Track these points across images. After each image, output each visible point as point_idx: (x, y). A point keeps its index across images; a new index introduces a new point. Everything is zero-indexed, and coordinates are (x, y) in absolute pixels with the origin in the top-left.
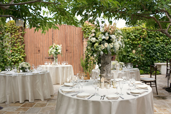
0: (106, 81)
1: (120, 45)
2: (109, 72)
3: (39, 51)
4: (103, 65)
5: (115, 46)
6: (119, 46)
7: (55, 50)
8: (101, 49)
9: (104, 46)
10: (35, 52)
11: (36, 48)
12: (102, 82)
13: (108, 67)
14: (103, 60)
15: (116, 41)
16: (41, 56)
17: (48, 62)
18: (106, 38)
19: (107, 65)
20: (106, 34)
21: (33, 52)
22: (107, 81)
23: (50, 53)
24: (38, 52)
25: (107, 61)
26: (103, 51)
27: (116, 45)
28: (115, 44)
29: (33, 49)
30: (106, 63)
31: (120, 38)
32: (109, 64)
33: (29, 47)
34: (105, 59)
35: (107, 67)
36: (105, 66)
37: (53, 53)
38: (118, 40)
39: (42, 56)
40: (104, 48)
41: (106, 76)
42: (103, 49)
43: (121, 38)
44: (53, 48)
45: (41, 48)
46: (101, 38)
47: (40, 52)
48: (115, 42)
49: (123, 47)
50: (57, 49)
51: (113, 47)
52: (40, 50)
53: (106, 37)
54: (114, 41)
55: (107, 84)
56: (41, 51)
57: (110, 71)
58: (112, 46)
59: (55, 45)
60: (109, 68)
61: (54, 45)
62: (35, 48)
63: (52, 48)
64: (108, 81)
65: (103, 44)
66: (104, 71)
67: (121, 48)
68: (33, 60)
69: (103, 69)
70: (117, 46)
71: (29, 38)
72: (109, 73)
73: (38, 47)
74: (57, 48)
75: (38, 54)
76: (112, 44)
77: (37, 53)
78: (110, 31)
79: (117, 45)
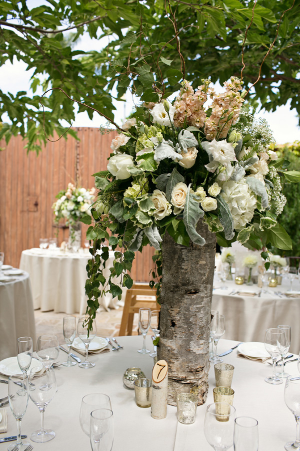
0: (181, 375)
1: (259, 198)
2: (198, 332)
3: (36, 205)
4: (171, 295)
5: (230, 200)
6: (255, 201)
7: (71, 206)
8: (148, 217)
9: (169, 198)
10: (25, 208)
11: (29, 195)
12: (158, 388)
13: (193, 308)
14: (169, 269)
15: (238, 177)
16: (40, 221)
17: (48, 242)
18: (179, 156)
19: (187, 299)
20: (181, 137)
21: (19, 209)
22: (185, 379)
23: (56, 213)
24: (32, 207)
25: (192, 279)
26: (163, 225)
27: (238, 200)
28: (229, 192)
29: (20, 198)
30: (184, 285)
31: (263, 163)
32: (202, 294)
33: (8, 193)
34: (179, 267)
35: (188, 309)
36: (179, 301)
37: (65, 213)
38: (248, 173)
39: (43, 220)
40: (168, 212)
41: (179, 351)
42: (162, 215)
43: (270, 162)
44: (67, 199)
45: (43, 195)
46: (153, 155)
47: (39, 207)
48: (233, 179)
49: (274, 211)
50: (77, 203)
51: (215, 207)
52: (39, 201)
53: (183, 152)
54: (223, 177)
55: (187, 388)
56: (42, 206)
57: (201, 328)
58: (210, 203)
59: (74, 189)
60: (201, 314)
61: (69, 190)
62: (25, 195)
63: (64, 198)
64: (191, 378)
65: (166, 189)
66: (173, 325)
67: (264, 214)
68: (19, 232)
69: (170, 315)
70: (243, 202)
71: (9, 167)
72: (201, 337)
73: (35, 195)
74: (80, 199)
75: (32, 215)
76: (214, 190)
77: (29, 211)
78: (209, 123)
79: (243, 198)
